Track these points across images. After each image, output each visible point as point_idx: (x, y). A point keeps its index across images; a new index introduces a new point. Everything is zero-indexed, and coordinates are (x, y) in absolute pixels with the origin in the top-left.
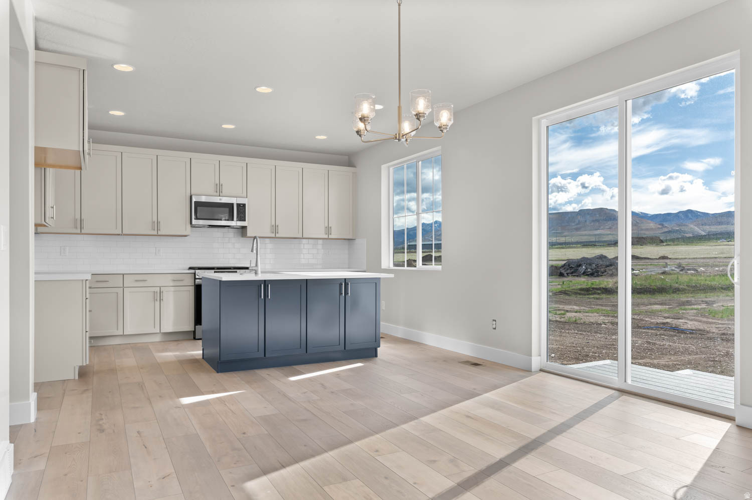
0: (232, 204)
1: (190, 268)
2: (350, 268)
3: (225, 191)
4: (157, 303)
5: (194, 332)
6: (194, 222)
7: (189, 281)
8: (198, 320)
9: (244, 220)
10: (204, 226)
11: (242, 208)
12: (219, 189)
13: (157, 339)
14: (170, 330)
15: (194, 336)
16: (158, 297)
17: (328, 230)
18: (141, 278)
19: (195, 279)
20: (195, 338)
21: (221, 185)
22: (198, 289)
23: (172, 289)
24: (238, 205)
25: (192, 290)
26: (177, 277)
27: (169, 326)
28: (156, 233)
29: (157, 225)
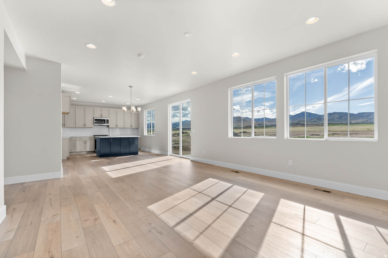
0: (105, 120)
1: (94, 136)
2: (137, 135)
3: (103, 116)
4: (85, 144)
5: (95, 151)
6: (95, 124)
7: (93, 139)
8: (96, 148)
9: (108, 124)
10: (97, 125)
11: (108, 121)
12: (101, 116)
13: (85, 153)
14: (88, 151)
15: (94, 152)
16: (85, 142)
17: (131, 126)
18: (81, 138)
19: (95, 138)
20: (95, 153)
21: (102, 115)
22: (96, 140)
23: (89, 141)
24: (107, 120)
25: (94, 141)
26: (90, 138)
27: (88, 150)
28: (85, 127)
29: (85, 125)
